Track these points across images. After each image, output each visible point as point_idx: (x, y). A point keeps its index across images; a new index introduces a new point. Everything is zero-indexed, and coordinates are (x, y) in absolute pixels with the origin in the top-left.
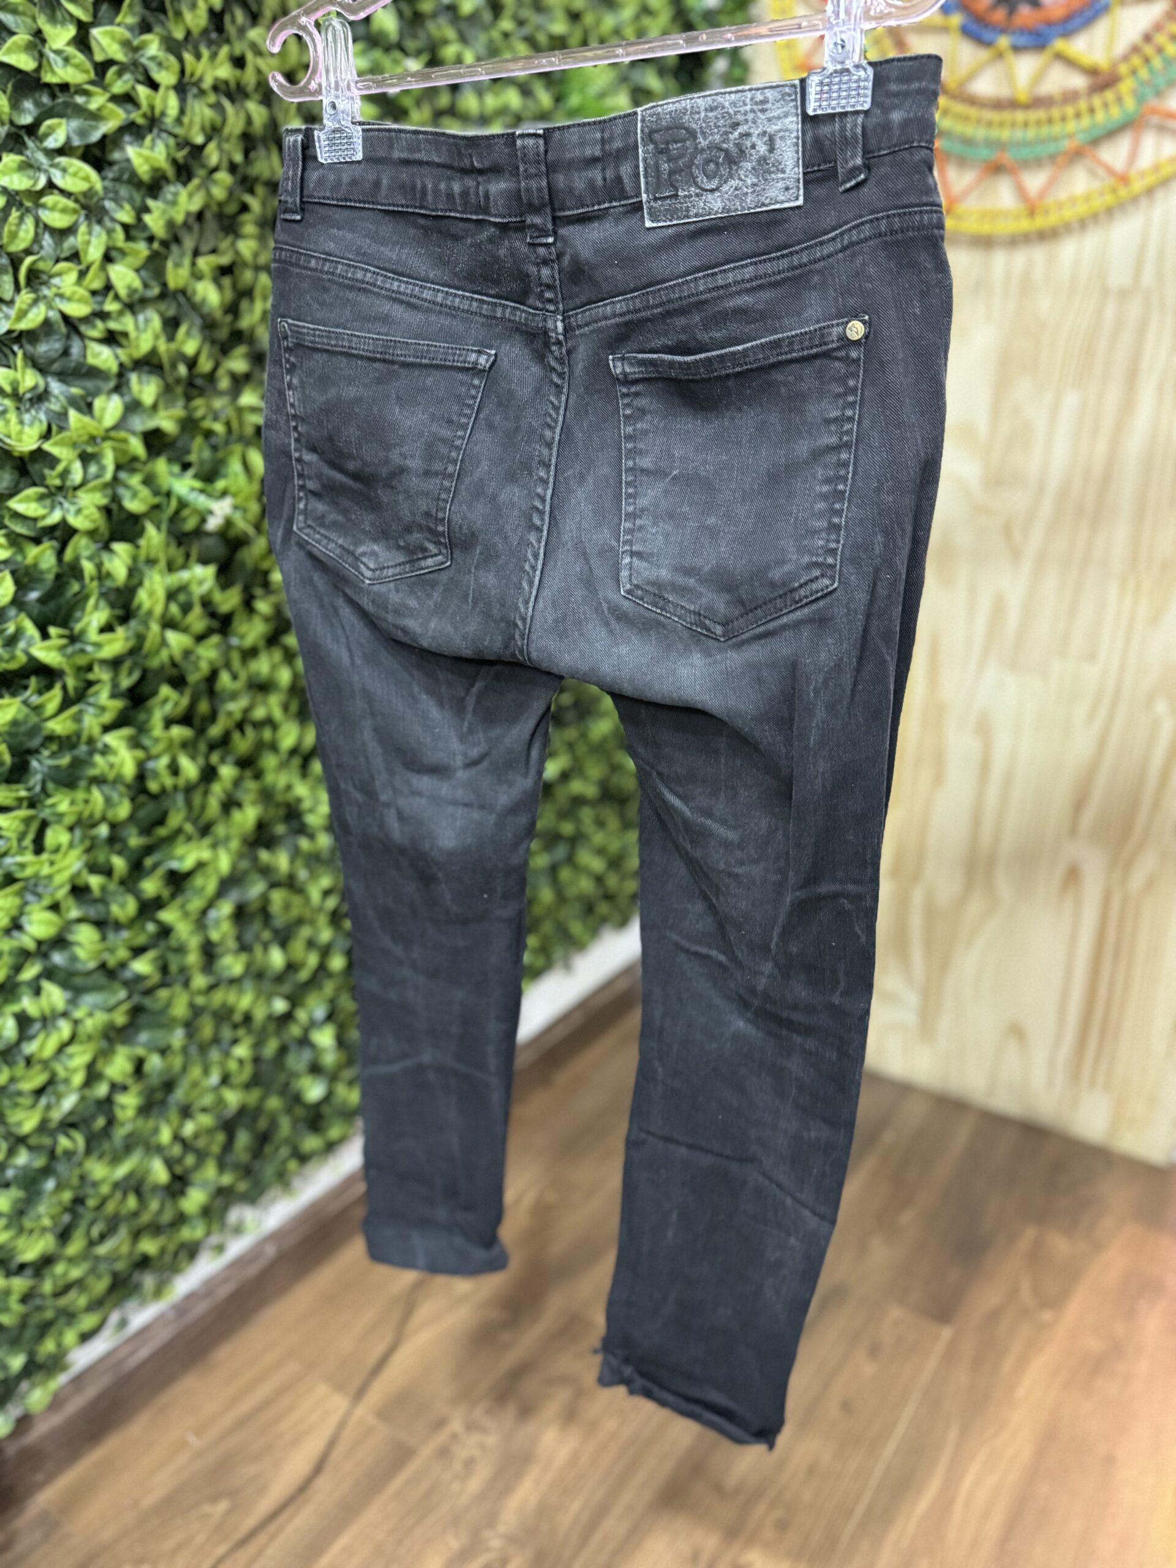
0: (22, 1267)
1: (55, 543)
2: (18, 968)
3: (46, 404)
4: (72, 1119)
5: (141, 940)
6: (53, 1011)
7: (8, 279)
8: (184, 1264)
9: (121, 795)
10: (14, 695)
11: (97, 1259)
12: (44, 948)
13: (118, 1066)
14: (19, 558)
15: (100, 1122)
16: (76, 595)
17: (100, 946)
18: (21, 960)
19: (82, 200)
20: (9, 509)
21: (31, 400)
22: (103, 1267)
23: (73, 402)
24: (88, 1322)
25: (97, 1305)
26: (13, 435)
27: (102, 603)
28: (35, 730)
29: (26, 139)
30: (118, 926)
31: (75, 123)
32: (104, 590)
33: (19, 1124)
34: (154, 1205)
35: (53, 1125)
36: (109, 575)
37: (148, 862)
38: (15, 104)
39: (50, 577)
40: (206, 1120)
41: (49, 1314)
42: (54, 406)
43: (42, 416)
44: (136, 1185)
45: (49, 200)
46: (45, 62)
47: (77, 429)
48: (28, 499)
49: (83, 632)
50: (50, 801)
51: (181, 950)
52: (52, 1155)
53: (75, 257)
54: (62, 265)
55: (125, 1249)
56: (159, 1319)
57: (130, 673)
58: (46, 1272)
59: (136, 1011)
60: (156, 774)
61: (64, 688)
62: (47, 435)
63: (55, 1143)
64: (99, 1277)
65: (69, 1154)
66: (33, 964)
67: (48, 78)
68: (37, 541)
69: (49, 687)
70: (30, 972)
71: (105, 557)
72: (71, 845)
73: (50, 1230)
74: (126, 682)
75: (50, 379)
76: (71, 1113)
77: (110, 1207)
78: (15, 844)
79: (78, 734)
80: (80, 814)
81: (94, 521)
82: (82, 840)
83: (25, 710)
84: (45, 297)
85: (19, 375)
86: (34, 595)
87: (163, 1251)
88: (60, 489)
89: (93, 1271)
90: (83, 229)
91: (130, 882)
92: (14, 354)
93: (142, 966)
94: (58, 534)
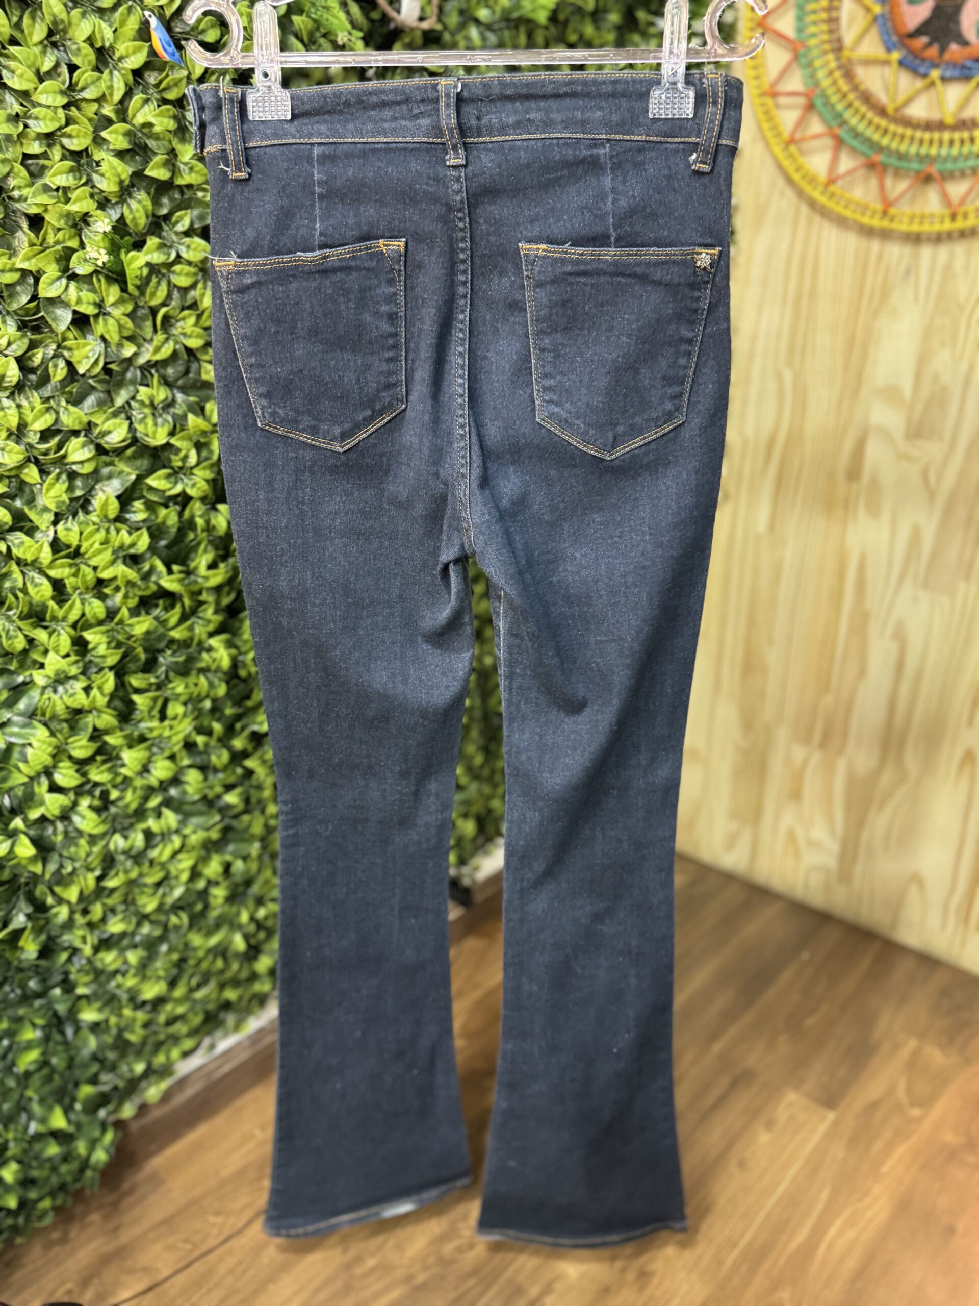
0: (144, 1003)
1: (178, 508)
2: (146, 799)
3: (172, 410)
4: (180, 904)
5: (231, 780)
6: (169, 829)
7: (149, 324)
8: (256, 1008)
9: (220, 680)
10: (148, 613)
11: (195, 1002)
12: (164, 786)
13: (213, 868)
14: (153, 517)
15: (199, 907)
16: (192, 541)
17: (202, 785)
18: (149, 792)
19: (200, 265)
20: (147, 485)
21: (163, 408)
22: (199, 1007)
23: (191, 408)
24: (188, 1044)
25: (194, 1033)
26: (150, 434)
27: (210, 548)
28: (161, 637)
29: (163, 224)
30: (216, 770)
31: (196, 212)
32: (211, 538)
33: (144, 906)
34: (235, 966)
35: (167, 907)
36: (214, 527)
37: (238, 726)
38: (156, 202)
39: (174, 530)
40: (274, 907)
41: (162, 1037)
42: (178, 410)
43: (170, 419)
44: (222, 951)
45: (177, 268)
46: (177, 170)
47: (194, 427)
48: (159, 478)
49: (196, 568)
50: (171, 685)
51: (259, 787)
52: (165, 927)
53: (194, 306)
54: (186, 312)
55: (214, 996)
56: (238, 1045)
57: (229, 594)
58: (160, 1008)
59: (227, 831)
60: (245, 665)
61: (183, 606)
62: (172, 434)
63: (168, 920)
64: (196, 1014)
65: (177, 928)
66: (156, 796)
67: (179, 181)
68: (166, 506)
69: (173, 606)
70: (154, 802)
71: (212, 514)
72: (185, 715)
73: (164, 978)
74: (226, 601)
75: (175, 391)
76: (180, 899)
77: (205, 965)
78: (146, 714)
79: (192, 639)
80: (191, 694)
81: (204, 491)
82: (192, 712)
83: (155, 623)
84: (174, 335)
85: (154, 392)
86: (163, 543)
87: (240, 998)
88: (181, 468)
89: (192, 1009)
90: (200, 285)
91: (224, 740)
92: (152, 375)
93: (232, 798)
94: (179, 499)
